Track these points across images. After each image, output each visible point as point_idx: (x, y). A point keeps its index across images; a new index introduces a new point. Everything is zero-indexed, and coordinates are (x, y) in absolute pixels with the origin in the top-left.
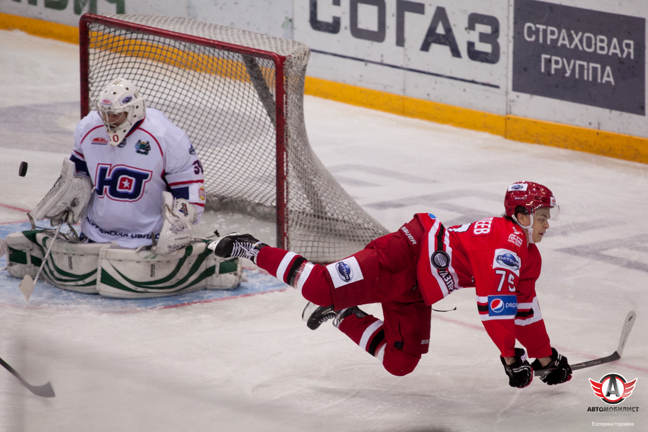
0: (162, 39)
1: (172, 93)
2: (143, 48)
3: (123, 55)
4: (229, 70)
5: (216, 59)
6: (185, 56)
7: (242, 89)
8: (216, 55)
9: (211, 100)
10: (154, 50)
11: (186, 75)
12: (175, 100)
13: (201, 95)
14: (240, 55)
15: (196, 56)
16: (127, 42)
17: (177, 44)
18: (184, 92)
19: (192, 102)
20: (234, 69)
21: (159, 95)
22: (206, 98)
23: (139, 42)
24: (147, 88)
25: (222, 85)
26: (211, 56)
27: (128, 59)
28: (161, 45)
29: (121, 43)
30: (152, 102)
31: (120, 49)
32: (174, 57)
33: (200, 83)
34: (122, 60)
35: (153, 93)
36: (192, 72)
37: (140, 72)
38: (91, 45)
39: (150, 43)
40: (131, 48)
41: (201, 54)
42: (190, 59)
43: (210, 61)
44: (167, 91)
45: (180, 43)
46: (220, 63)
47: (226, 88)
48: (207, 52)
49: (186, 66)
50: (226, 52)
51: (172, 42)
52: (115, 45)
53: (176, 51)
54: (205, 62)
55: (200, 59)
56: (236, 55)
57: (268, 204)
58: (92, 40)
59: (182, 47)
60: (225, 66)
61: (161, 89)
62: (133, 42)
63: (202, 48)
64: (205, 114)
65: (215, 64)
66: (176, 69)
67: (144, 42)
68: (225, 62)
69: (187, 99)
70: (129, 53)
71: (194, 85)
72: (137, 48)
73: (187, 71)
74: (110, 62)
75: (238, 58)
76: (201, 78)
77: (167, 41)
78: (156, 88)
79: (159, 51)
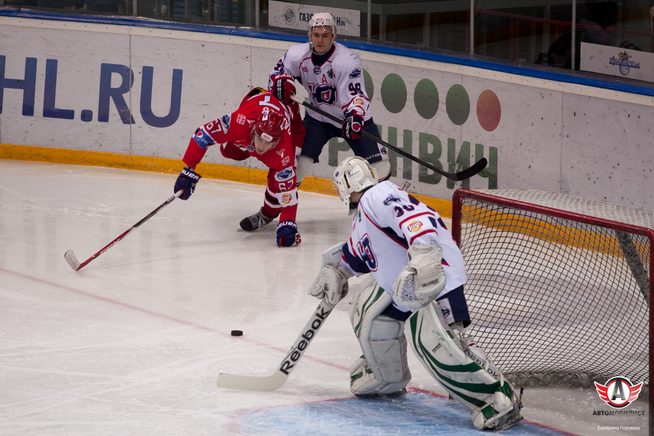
0: (534, 214)
1: (542, 268)
2: (514, 223)
3: (495, 230)
4: (601, 246)
5: (588, 235)
6: (557, 231)
7: (614, 265)
8: (589, 229)
9: (582, 276)
10: (525, 225)
11: (557, 250)
12: (545, 275)
13: (572, 270)
14: (614, 232)
15: (568, 232)
16: (499, 217)
17: (549, 220)
18: (555, 267)
19: (563, 277)
20: (607, 245)
21: (529, 269)
22: (577, 273)
23: (510, 216)
24: (517, 263)
25: (593, 261)
26: (583, 231)
27: (505, 234)
28: (532, 220)
29: (493, 218)
30: (522, 276)
31: (491, 224)
32: (546, 231)
33: (571, 258)
34: (499, 234)
35: (524, 268)
36: (563, 247)
37: (511, 246)
38: (463, 219)
39: (522, 218)
40: (503, 222)
41: (574, 229)
42: (562, 233)
43: (583, 237)
44: (537, 266)
45: (552, 218)
46: (592, 239)
47: (598, 264)
48: (579, 227)
49: (557, 241)
50: (599, 228)
51: (544, 217)
52: (487, 219)
53: (548, 226)
54: (577, 237)
55: (572, 235)
56: (609, 231)
58: (464, 215)
59: (554, 222)
60: (597, 242)
61: (532, 264)
62: (505, 217)
63: (575, 223)
64: (576, 289)
65: (587, 240)
66: (547, 244)
67: (516, 217)
68: (598, 237)
69: (558, 275)
70: (506, 228)
71: (565, 260)
72: (509, 222)
73: (559, 245)
74: (482, 236)
75: (612, 234)
77: (539, 216)
78: (527, 262)
79: (530, 226)
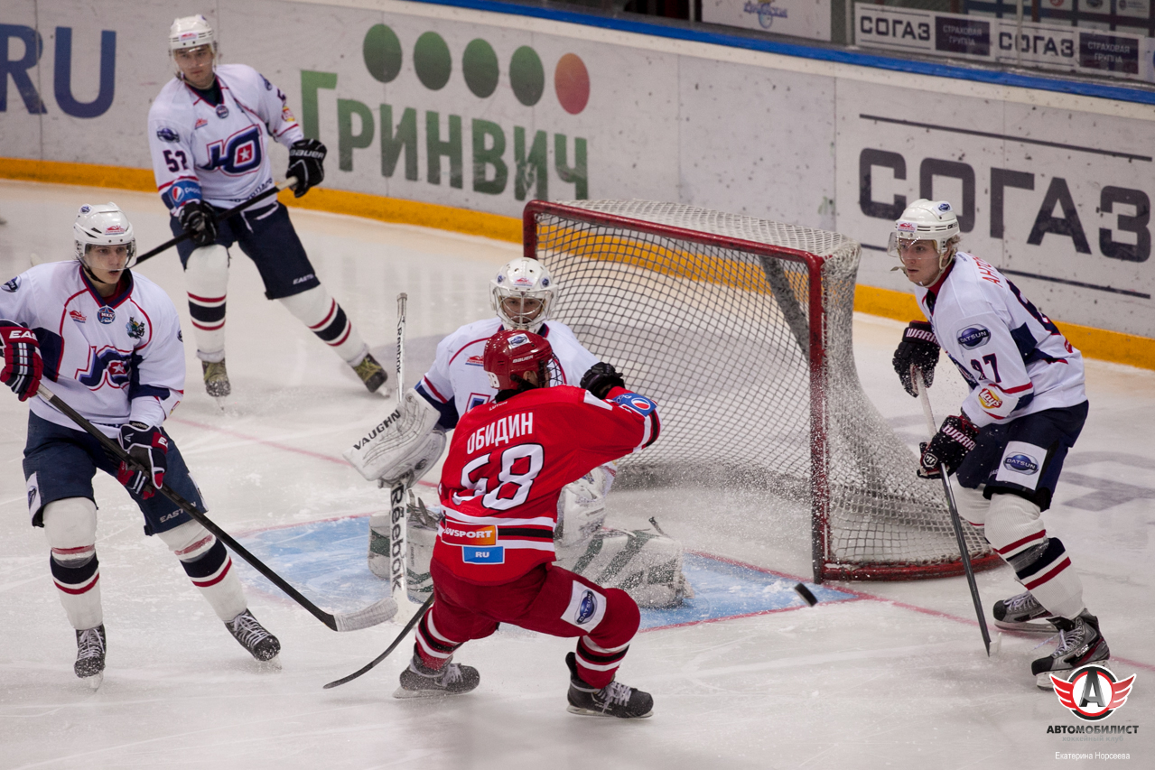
0: (642, 235)
1: (656, 313)
2: (614, 248)
3: (585, 259)
4: (740, 278)
5: (721, 262)
6: (676, 259)
7: (759, 305)
8: (721, 255)
9: (714, 322)
10: (630, 250)
11: (676, 286)
12: (660, 322)
13: (699, 315)
14: (757, 257)
15: (692, 258)
16: (591, 241)
17: (664, 242)
18: (674, 311)
19: (686, 325)
20: (748, 276)
21: (636, 315)
22: (707, 318)
23: (608, 239)
25: (729, 300)
26: (714, 257)
27: (600, 265)
28: (640, 243)
29: (583, 242)
30: (627, 326)
31: (581, 250)
32: (660, 259)
33: (698, 297)
34: (592, 265)
35: (628, 313)
36: (686, 281)
37: (609, 282)
38: (539, 245)
39: (624, 240)
40: (597, 248)
41: (700, 256)
42: (683, 262)
43: (713, 264)
44: (648, 310)
45: (669, 240)
46: (727, 268)
47: (736, 304)
48: (708, 252)
49: (677, 273)
50: (736, 252)
51: (657, 239)
52: (574, 244)
53: (662, 251)
54: (705, 267)
55: (698, 263)
56: (750, 256)
57: (799, 475)
58: (541, 238)
59: (671, 245)
60: (734, 273)
61: (640, 308)
62: (600, 239)
63: (701, 247)
64: (705, 342)
65: (720, 270)
66: (662, 278)
67: (616, 239)
68: (735, 266)
69: (678, 321)
70: (603, 257)
71: (688, 300)
72: (606, 248)
73: (679, 279)
74: (567, 270)
75: (754, 261)
76: (700, 290)
77: (650, 237)
78: (633, 305)
79: (637, 252)
